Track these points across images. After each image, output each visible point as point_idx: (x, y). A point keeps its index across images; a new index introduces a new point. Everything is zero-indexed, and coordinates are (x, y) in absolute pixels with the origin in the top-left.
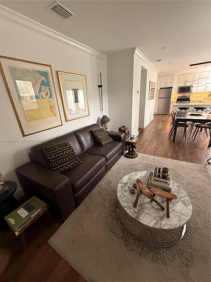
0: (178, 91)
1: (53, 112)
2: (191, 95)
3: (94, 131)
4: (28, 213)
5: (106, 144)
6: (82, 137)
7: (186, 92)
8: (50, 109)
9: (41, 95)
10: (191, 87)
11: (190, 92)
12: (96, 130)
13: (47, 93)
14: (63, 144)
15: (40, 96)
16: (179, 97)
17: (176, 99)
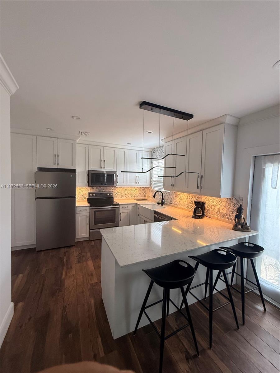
0: (89, 180)
10: (115, 174)
11: (114, 185)
16: (91, 195)
17: (85, 198)
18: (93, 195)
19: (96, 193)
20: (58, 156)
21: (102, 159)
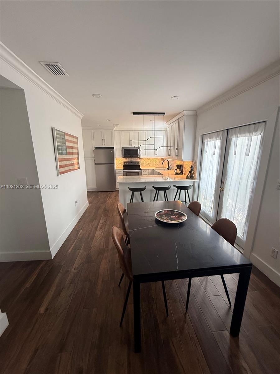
0: (123, 153)
2: (140, 160)
7: (133, 156)
10: (139, 149)
11: (139, 156)
16: (125, 163)
17: (122, 165)
18: (126, 164)
19: (128, 162)
20: (104, 140)
21: (130, 139)
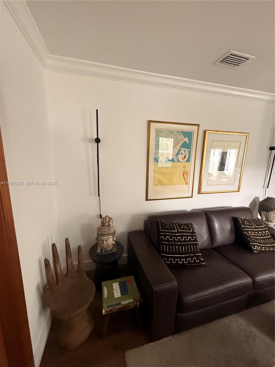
1: (185, 179)
3: (241, 219)
4: (120, 296)
5: (261, 252)
6: (216, 222)
8: (182, 175)
9: (178, 158)
12: (245, 220)
13: (185, 157)
14: (185, 224)
15: (176, 158)
